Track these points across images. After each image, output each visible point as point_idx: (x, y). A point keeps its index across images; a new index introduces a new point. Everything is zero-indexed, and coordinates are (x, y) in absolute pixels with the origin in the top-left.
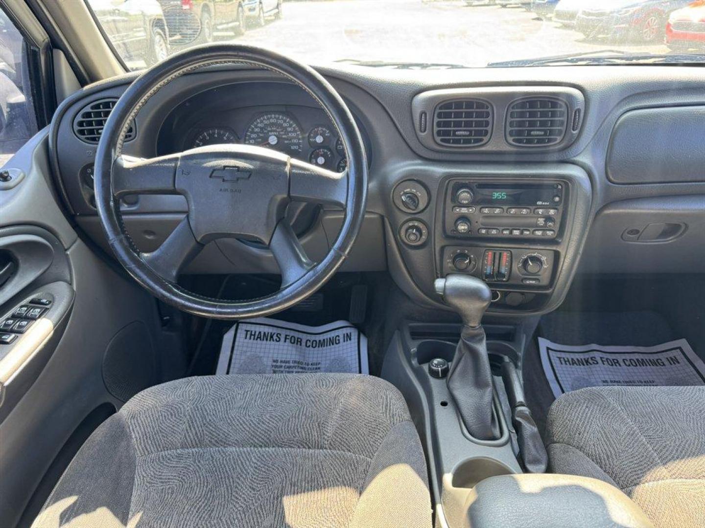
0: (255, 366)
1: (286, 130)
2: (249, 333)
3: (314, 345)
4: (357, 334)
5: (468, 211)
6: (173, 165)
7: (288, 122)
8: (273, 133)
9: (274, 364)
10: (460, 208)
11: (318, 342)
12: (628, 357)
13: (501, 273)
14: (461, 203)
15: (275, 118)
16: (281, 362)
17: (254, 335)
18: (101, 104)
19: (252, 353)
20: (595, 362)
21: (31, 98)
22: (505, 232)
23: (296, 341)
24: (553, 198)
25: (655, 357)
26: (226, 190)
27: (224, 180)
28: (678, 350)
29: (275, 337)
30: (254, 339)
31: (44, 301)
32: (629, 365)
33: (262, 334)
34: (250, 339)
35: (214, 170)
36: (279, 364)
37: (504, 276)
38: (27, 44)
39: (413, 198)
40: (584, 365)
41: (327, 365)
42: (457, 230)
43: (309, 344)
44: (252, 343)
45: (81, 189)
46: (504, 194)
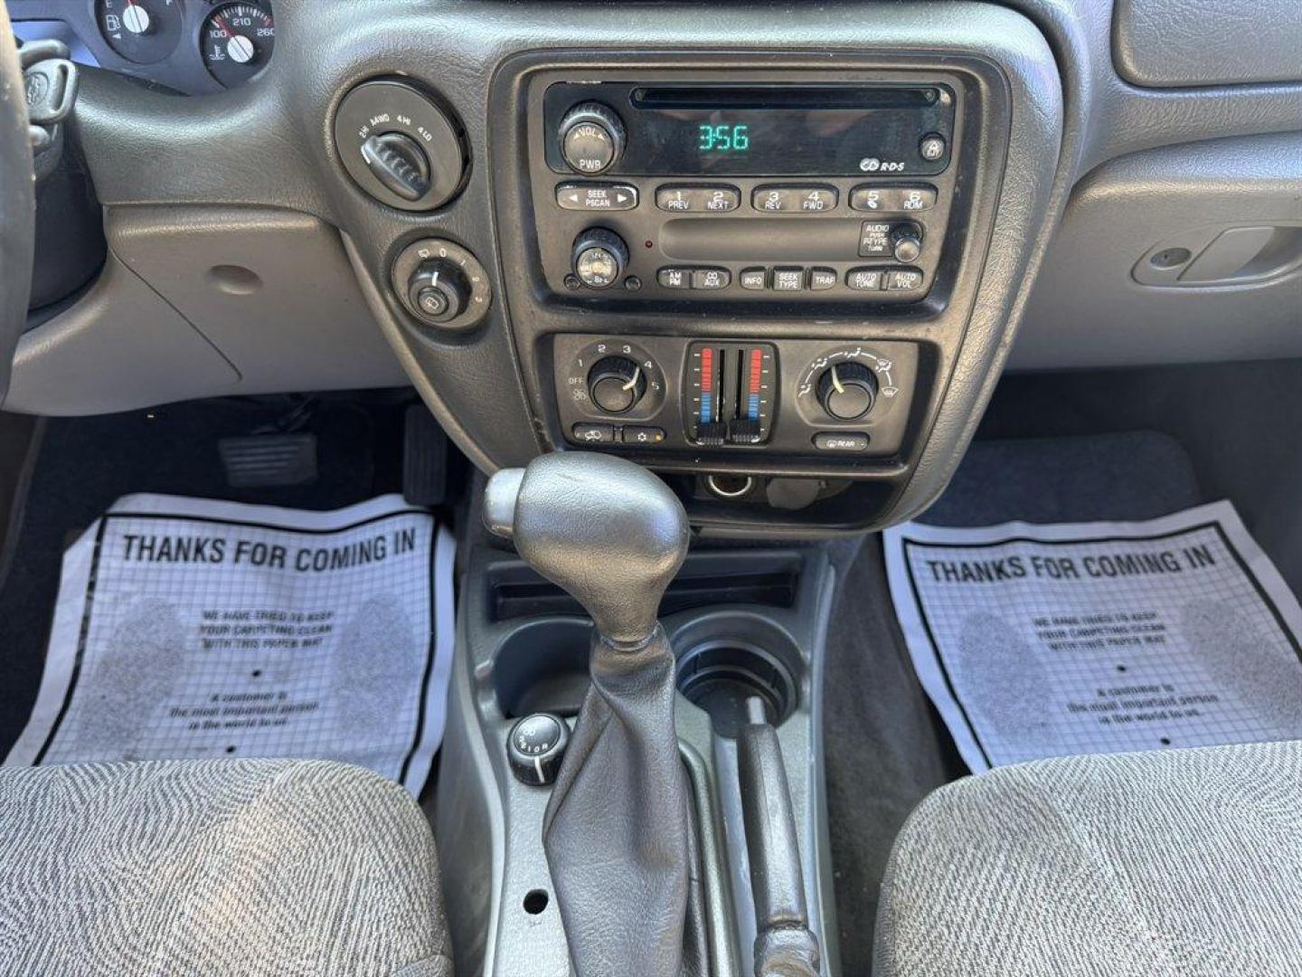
0: (156, 631)
2: (136, 543)
3: (320, 564)
4: (429, 531)
5: (614, 200)
9: (208, 623)
10: (580, 191)
11: (331, 554)
12: (1095, 551)
14: (577, 172)
16: (226, 616)
17: (151, 548)
19: (147, 596)
20: (1019, 572)
22: (749, 280)
23: (268, 559)
24: (920, 146)
25: (1157, 548)
28: (1212, 530)
29: (208, 551)
30: (151, 558)
32: (1098, 575)
33: (174, 543)
34: (140, 558)
36: (219, 622)
37: (754, 426)
39: (407, 152)
40: (990, 578)
41: (350, 619)
42: (574, 275)
43: (306, 560)
44: (147, 570)
46: (741, 133)
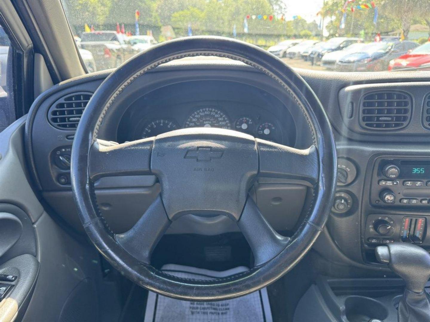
1: (218, 119)
5: (393, 183)
6: (148, 147)
7: (219, 114)
8: (207, 122)
9: (192, 306)
10: (386, 181)
13: (416, 236)
14: (389, 177)
15: (209, 110)
16: (197, 304)
18: (73, 96)
21: (12, 93)
22: (424, 202)
26: (201, 169)
27: (197, 160)
31: (10, 277)
35: (188, 151)
37: (418, 239)
38: (13, 48)
39: (343, 173)
41: (235, 306)
42: (383, 200)
45: (50, 169)
46: (422, 170)
